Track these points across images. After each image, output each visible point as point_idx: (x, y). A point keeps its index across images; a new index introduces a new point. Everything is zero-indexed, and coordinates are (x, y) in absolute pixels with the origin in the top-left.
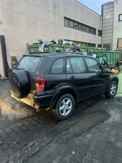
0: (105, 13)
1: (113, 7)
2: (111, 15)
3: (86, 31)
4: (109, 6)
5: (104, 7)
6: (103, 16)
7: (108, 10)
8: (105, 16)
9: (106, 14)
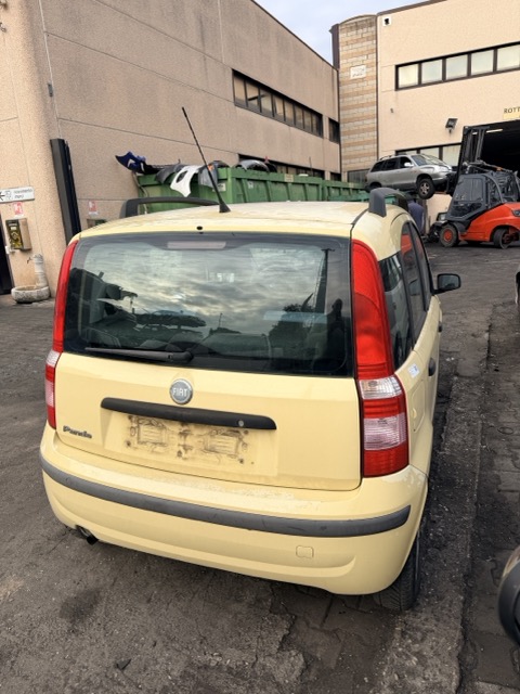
0: (347, 57)
1: (375, 37)
2: (368, 66)
4: (360, 31)
5: (341, 36)
6: (341, 67)
7: (354, 46)
8: (348, 69)
9: (350, 60)
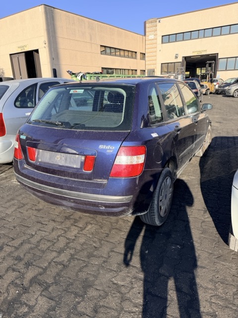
0: (149, 32)
1: (156, 26)
2: (154, 35)
3: (124, 56)
5: (147, 25)
6: (146, 35)
7: (151, 28)
8: (148, 36)
